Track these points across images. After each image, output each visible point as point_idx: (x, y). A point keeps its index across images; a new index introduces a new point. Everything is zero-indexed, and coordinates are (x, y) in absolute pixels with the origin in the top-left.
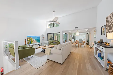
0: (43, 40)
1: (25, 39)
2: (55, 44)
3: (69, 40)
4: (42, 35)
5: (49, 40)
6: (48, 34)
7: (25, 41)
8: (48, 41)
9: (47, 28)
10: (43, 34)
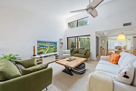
0: (61, 47)
1: (34, 46)
2: (83, 55)
3: (101, 47)
4: (60, 39)
5: (69, 47)
6: (68, 38)
7: (34, 50)
8: (68, 49)
9: (67, 29)
10: (62, 38)
